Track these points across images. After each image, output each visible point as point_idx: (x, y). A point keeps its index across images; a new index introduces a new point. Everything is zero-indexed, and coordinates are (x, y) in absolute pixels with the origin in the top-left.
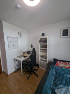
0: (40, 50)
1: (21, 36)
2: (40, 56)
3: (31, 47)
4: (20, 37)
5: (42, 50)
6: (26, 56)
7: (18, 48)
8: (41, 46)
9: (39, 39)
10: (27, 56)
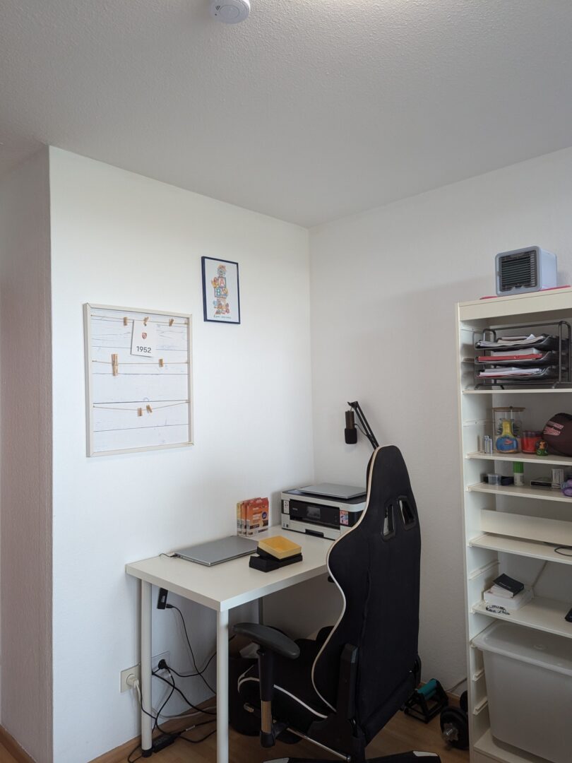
0: (470, 481)
1: (231, 300)
2: (474, 573)
3: (351, 437)
4: (221, 308)
5: (507, 481)
6: (280, 554)
7: (190, 443)
8: (489, 428)
9: (464, 335)
10: (297, 558)
